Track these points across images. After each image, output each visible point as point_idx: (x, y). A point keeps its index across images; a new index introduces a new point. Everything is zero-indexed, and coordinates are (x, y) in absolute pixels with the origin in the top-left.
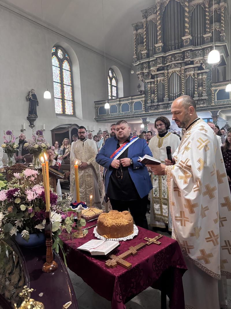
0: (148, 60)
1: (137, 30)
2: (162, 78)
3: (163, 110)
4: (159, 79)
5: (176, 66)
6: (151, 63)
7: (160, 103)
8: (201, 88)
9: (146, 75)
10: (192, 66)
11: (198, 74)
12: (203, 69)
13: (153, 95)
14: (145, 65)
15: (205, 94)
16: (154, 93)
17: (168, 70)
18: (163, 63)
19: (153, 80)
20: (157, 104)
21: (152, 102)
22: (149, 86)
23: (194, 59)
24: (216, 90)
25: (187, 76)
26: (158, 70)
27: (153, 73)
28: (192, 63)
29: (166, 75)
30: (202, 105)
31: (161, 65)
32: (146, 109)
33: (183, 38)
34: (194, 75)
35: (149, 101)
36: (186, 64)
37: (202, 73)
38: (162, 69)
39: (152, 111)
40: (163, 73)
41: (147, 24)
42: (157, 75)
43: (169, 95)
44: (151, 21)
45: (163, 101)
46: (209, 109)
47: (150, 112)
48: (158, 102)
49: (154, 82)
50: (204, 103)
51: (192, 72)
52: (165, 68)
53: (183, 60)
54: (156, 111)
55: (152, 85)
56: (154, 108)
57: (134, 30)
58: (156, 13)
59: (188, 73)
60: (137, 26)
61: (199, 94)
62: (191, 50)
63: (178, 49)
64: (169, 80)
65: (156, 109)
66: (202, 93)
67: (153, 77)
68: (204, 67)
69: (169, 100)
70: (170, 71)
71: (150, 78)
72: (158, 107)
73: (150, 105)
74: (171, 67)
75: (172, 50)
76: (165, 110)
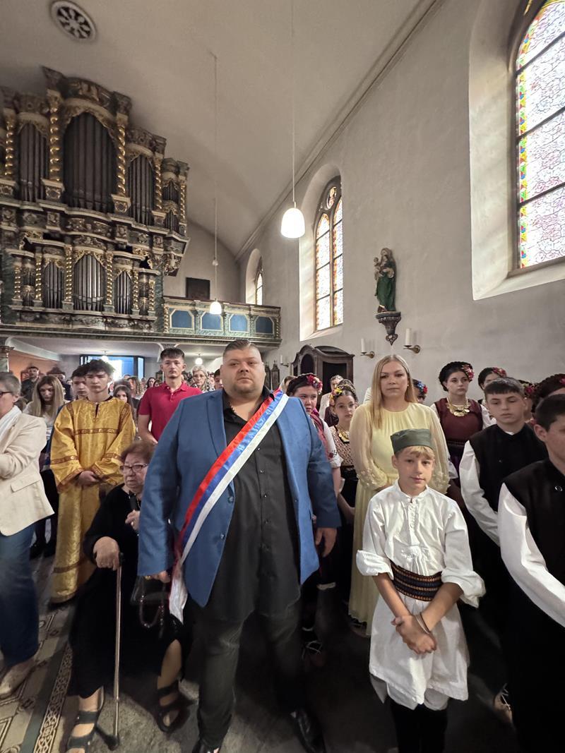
0: (17, 205)
2: (58, 258)
3: (58, 327)
4: (47, 256)
5: (95, 243)
6: (26, 214)
7: (49, 310)
8: (144, 300)
9: (9, 238)
10: (129, 255)
11: (141, 274)
12: (149, 268)
13: (29, 288)
14: (6, 213)
15: (152, 311)
16: (33, 284)
17: (73, 244)
18: (64, 228)
19: (30, 255)
20: (41, 309)
21: (27, 301)
22: (19, 264)
23: (134, 245)
24: (171, 310)
25: (117, 271)
26: (46, 236)
27: (31, 240)
28: (129, 250)
29: (69, 253)
30: (145, 331)
31: (58, 229)
32: (6, 317)
33: (114, 197)
34: (132, 273)
35: (17, 300)
36: (117, 247)
37: (148, 274)
38: (59, 237)
39: (24, 325)
40: (61, 248)
41: (16, 125)
42: (43, 246)
43: (75, 299)
44: (31, 125)
45: (60, 306)
46: (158, 339)
47: (18, 324)
48: (44, 305)
49: (33, 259)
50: (150, 328)
51: (129, 267)
52: (68, 239)
53: (113, 236)
54: (38, 325)
55: (28, 265)
56: (32, 319)
58: (48, 115)
59: (119, 266)
61: (141, 309)
62: (129, 226)
63: (101, 210)
64: (76, 267)
65: (36, 320)
66: (147, 309)
67: (30, 247)
68: (151, 265)
69: (75, 308)
70: (79, 248)
71: (21, 246)
72: (42, 317)
73: (20, 308)
74: (83, 241)
75: (86, 207)
76: (65, 327)
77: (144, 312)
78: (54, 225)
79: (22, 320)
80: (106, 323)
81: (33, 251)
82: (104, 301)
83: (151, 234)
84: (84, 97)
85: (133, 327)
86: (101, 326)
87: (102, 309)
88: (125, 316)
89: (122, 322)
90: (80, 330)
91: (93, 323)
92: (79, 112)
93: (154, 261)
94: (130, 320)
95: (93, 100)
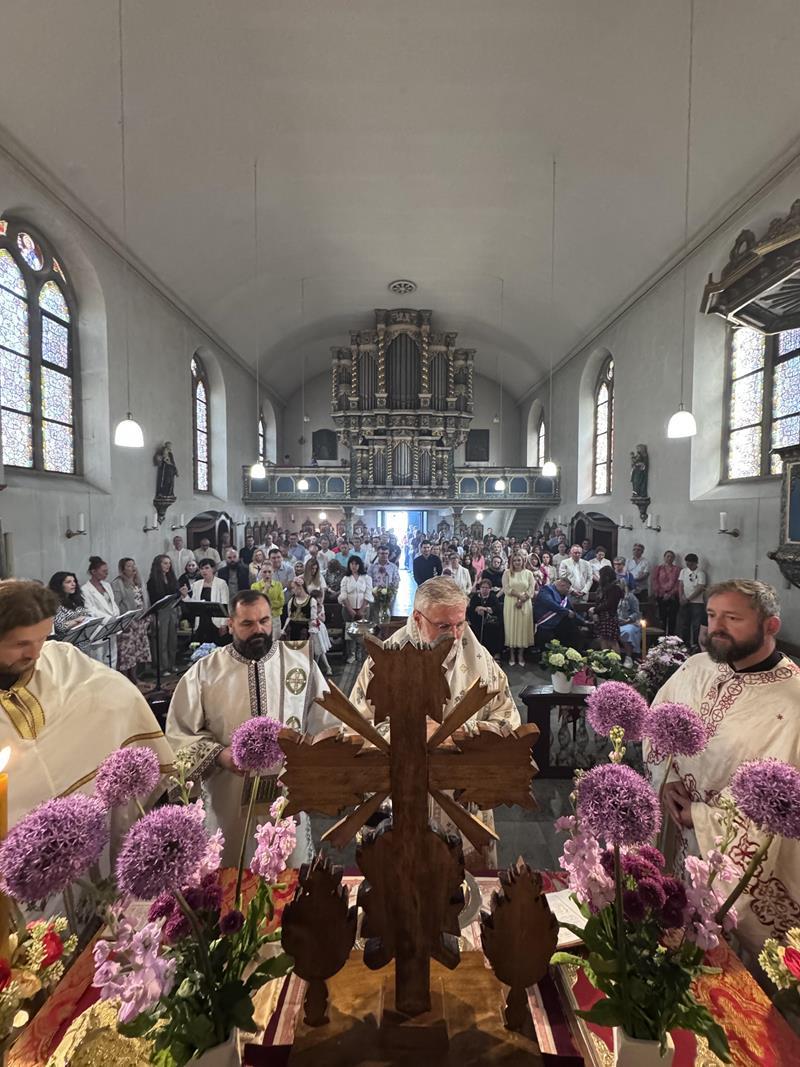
0: (359, 414)
1: (339, 359)
2: (383, 447)
3: (383, 498)
4: (376, 447)
5: (407, 433)
6: (364, 419)
7: (378, 486)
8: (440, 473)
9: (355, 437)
10: (430, 438)
11: (437, 451)
12: (443, 446)
13: (365, 472)
14: (353, 421)
15: (446, 481)
16: (367, 469)
17: (392, 436)
18: (387, 424)
19: (365, 447)
20: (373, 486)
21: (365, 481)
22: (359, 455)
23: (433, 429)
24: (460, 478)
25: (421, 451)
26: (376, 433)
27: (367, 437)
28: (429, 433)
29: (389, 443)
30: (440, 498)
31: (384, 427)
32: (354, 492)
33: (421, 396)
34: (431, 451)
35: (359, 481)
36: (422, 433)
37: (443, 451)
38: (384, 433)
39: (363, 497)
40: (385, 440)
41: (358, 355)
42: (373, 440)
43: (393, 477)
44: (367, 353)
45: (384, 483)
46: (450, 504)
47: (359, 497)
48: (374, 483)
49: (368, 451)
50: (444, 495)
51: (429, 447)
52: (389, 433)
53: (419, 425)
54: (370, 498)
55: (365, 455)
56: (367, 493)
57: (333, 358)
58: (378, 343)
59: (423, 447)
60: (340, 352)
61: (437, 479)
62: (430, 416)
63: (410, 408)
64: (394, 451)
65: (370, 494)
66: (442, 480)
67: (365, 442)
68: (445, 442)
69: (394, 483)
70: (396, 438)
71: (360, 442)
72: (373, 492)
73: (360, 486)
74: (399, 433)
75: (401, 408)
76: (387, 498)
77: (440, 482)
78: (381, 425)
79: (362, 495)
80: (413, 494)
81: (367, 445)
82: (412, 477)
83: (445, 418)
84: (401, 322)
85: (432, 495)
86: (410, 497)
87: (411, 484)
88: (426, 487)
89: (424, 492)
90: (397, 500)
91: (406, 495)
92: (396, 334)
93: (447, 438)
94: (430, 489)
95: (406, 323)
